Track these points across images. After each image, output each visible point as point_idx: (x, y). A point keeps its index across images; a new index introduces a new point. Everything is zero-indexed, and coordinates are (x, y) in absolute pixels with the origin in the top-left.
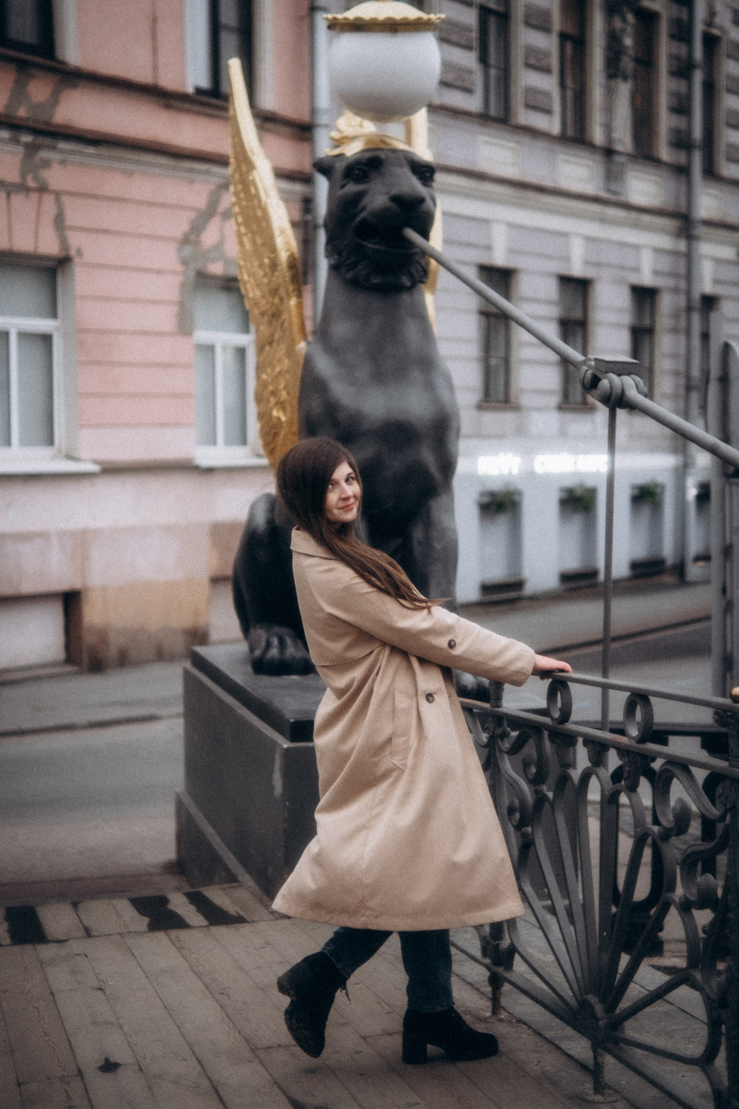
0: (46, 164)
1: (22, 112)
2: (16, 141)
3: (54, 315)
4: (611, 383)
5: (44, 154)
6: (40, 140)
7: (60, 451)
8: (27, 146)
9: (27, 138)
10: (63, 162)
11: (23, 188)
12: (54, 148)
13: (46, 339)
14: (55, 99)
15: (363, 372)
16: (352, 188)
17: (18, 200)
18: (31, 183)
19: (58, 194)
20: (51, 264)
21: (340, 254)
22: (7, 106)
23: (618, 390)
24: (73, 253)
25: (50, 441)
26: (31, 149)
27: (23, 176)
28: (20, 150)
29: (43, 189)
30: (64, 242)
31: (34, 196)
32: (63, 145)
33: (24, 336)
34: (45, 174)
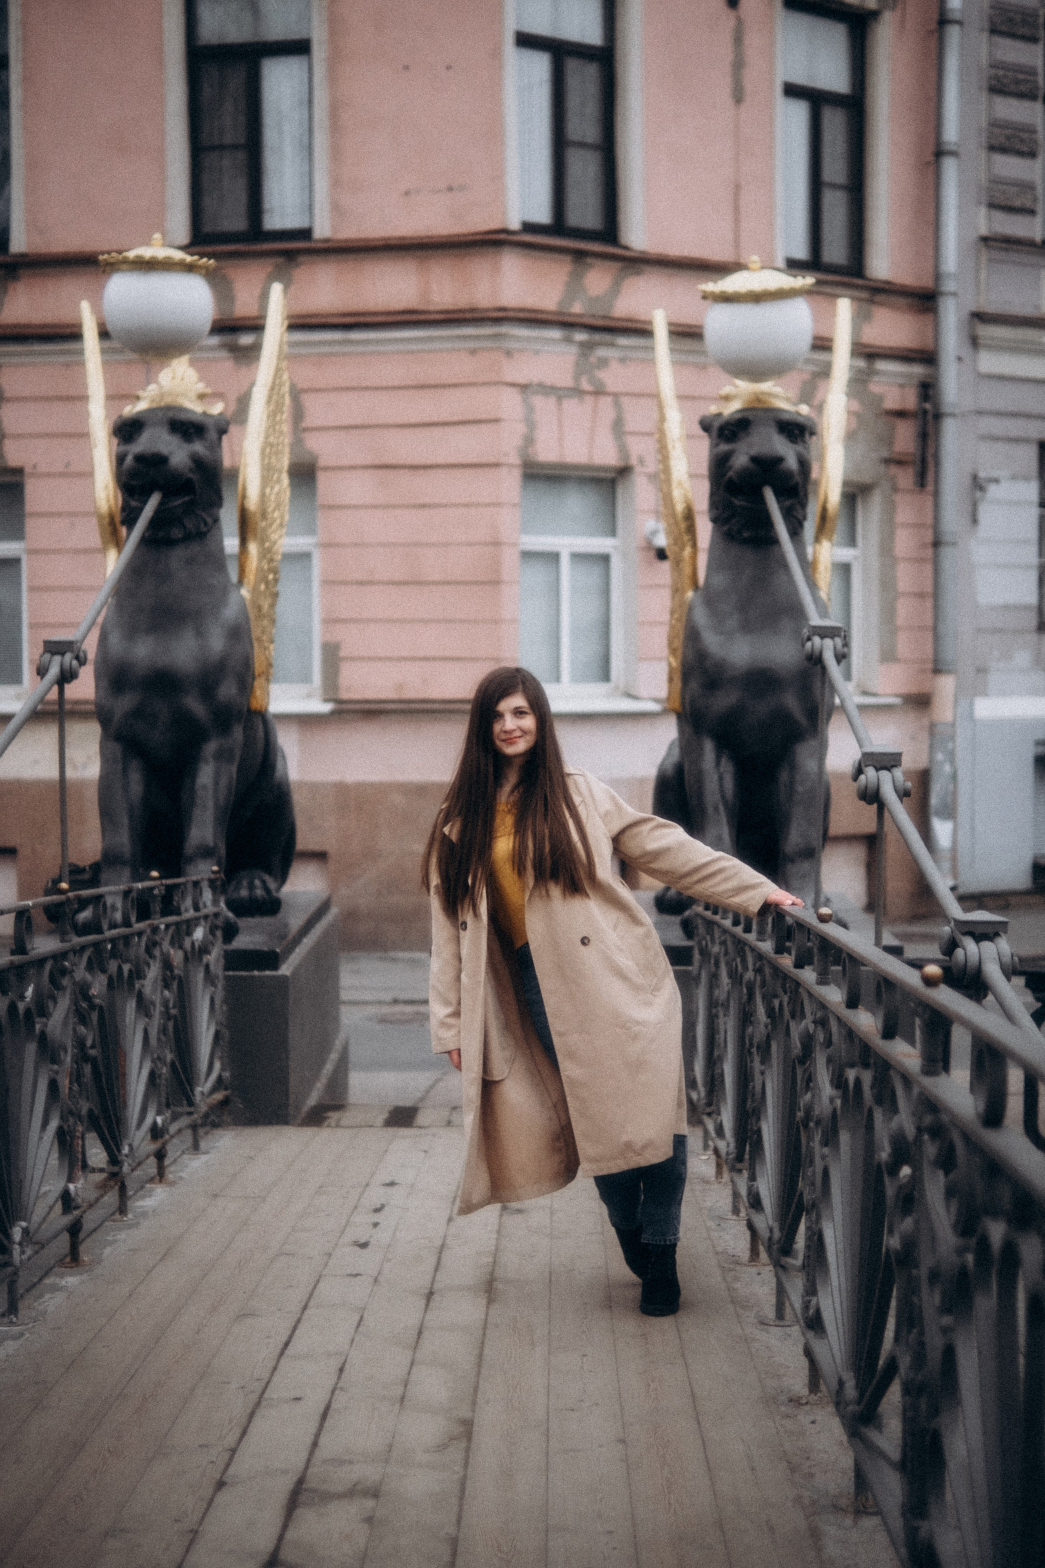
0: (603, 363)
1: (577, 308)
2: (568, 340)
3: (612, 531)
4: (813, 645)
5: (602, 352)
6: (597, 337)
7: (617, 688)
8: (582, 344)
9: (581, 336)
10: (622, 360)
11: (577, 392)
12: (612, 345)
13: (605, 559)
14: (616, 289)
15: (732, 622)
16: (724, 447)
17: (571, 405)
18: (586, 386)
19: (616, 395)
20: (610, 475)
21: (717, 509)
22: (561, 303)
23: (817, 652)
24: (634, 461)
25: (605, 676)
26: (587, 348)
27: (577, 377)
28: (574, 350)
29: (599, 392)
30: (623, 450)
31: (589, 400)
32: (623, 341)
33: (578, 557)
34: (603, 375)
